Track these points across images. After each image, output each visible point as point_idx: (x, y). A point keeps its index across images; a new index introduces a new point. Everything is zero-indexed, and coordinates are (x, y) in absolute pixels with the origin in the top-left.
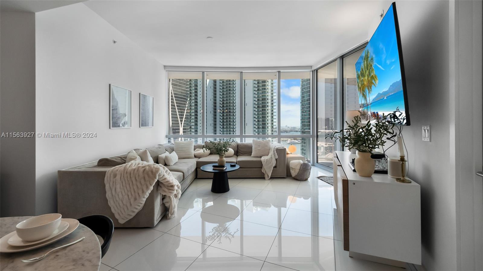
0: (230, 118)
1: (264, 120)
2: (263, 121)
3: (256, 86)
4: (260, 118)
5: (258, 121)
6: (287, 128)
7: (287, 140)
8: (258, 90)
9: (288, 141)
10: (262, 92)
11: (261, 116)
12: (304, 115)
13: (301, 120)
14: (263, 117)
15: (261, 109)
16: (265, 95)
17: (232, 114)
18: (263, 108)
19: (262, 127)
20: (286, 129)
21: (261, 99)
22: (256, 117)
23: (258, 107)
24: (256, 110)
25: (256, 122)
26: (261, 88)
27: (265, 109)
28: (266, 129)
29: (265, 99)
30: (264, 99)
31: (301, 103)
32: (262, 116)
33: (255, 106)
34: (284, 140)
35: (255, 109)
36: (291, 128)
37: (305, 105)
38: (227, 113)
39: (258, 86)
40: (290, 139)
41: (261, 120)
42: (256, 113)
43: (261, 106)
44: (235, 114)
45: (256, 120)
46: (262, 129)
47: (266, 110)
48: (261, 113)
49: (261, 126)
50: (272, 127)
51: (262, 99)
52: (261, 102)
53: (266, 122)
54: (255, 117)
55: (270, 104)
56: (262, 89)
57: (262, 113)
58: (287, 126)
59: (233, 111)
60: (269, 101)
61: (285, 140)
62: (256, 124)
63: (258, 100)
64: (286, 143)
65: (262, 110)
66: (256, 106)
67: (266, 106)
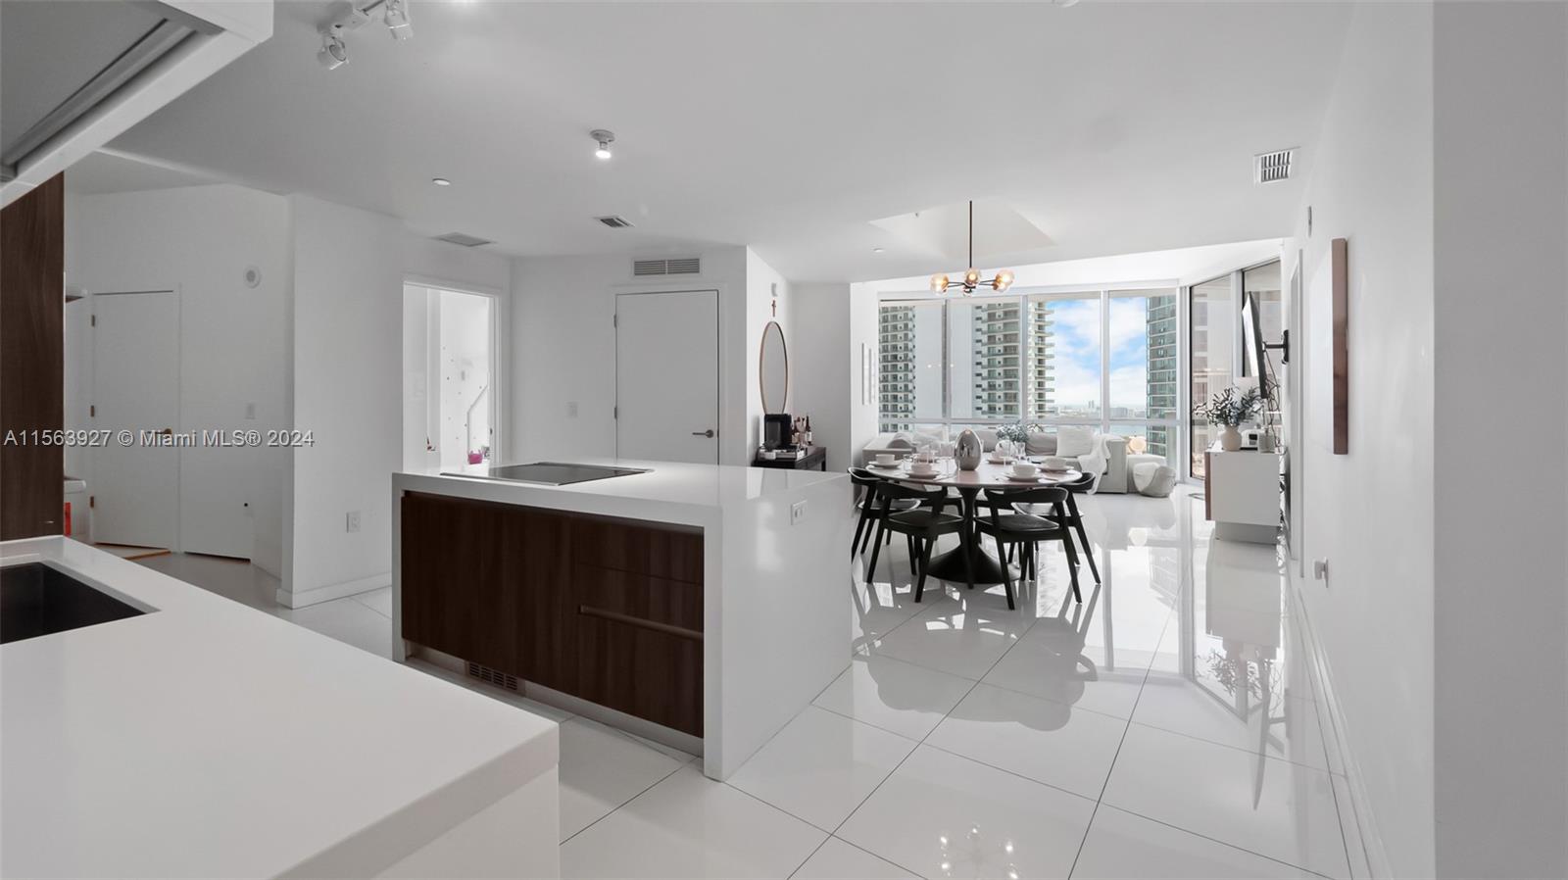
0: (895, 378)
1: (1011, 383)
2: (1009, 385)
4: (996, 378)
5: (992, 387)
11: (1000, 370)
12: (1159, 365)
13: (1149, 382)
14: (1007, 374)
15: (1000, 347)
17: (901, 365)
18: (1007, 342)
19: (1006, 407)
22: (985, 373)
23: (991, 339)
24: (985, 350)
25: (983, 390)
27: (1015, 347)
30: (1010, 312)
31: (1148, 322)
32: (1005, 371)
33: (979, 336)
35: (979, 347)
38: (888, 362)
41: (999, 382)
42: (985, 361)
43: (999, 336)
44: (910, 366)
45: (985, 384)
48: (1000, 358)
49: (1000, 405)
50: (1041, 407)
51: (1006, 313)
52: (999, 324)
53: (1017, 389)
54: (978, 375)
57: (1005, 359)
59: (906, 356)
62: (985, 396)
63: (991, 316)
65: (1005, 348)
66: (985, 338)
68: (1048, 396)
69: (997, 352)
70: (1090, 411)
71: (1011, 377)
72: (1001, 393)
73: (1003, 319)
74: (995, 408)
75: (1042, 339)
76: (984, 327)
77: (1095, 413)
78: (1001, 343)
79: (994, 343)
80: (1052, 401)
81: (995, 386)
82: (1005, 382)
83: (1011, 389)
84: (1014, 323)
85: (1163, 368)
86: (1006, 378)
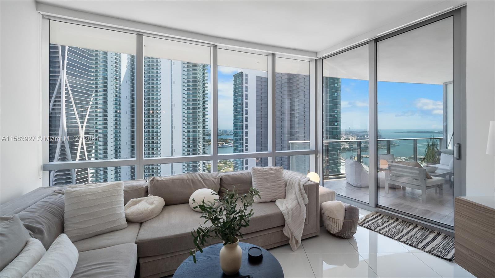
1: (195, 123)
3: (186, 85)
5: (188, 124)
8: (188, 89)
10: (193, 92)
11: (191, 119)
12: (236, 119)
13: (234, 123)
16: (197, 96)
19: (193, 131)
21: (191, 100)
22: (186, 119)
23: (188, 108)
24: (186, 112)
25: (186, 125)
26: (191, 88)
27: (196, 111)
28: (197, 133)
29: (196, 100)
30: (194, 100)
32: (193, 119)
33: (184, 107)
35: (184, 111)
39: (188, 86)
41: (191, 122)
42: (186, 115)
43: (191, 107)
44: (159, 116)
45: (186, 123)
46: (193, 133)
47: (198, 112)
48: (191, 115)
49: (191, 130)
50: (204, 131)
52: (191, 103)
53: (197, 125)
54: (184, 120)
55: (201, 106)
56: (193, 88)
57: (193, 115)
60: (201, 102)
62: (186, 127)
63: (188, 101)
65: (193, 111)
66: (186, 108)
67: (198, 108)
68: (206, 127)
71: (195, 121)
72: (191, 126)
75: (204, 109)
76: (186, 104)
79: (189, 110)
80: (208, 129)
82: (193, 123)
83: (195, 125)
84: (196, 103)
86: (193, 121)
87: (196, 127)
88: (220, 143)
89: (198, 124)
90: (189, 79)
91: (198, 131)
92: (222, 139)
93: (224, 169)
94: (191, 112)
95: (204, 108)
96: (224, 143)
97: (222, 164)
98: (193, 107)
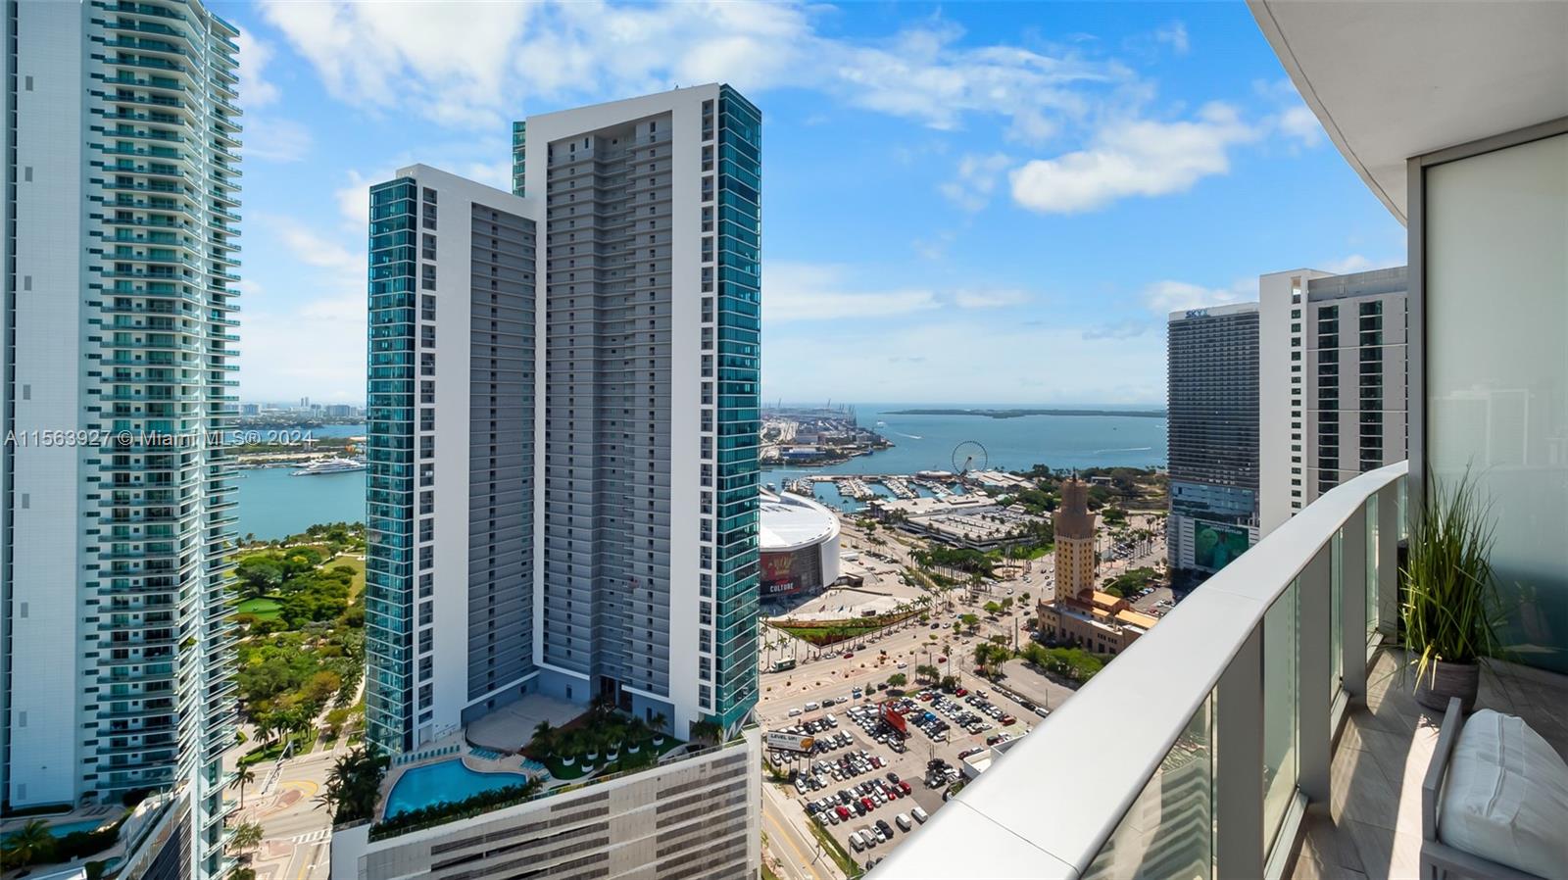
1: (160, 373)
3: (109, 195)
4: (130, 363)
6: (309, 409)
7: (307, 460)
9: (313, 462)
10: (152, 234)
11: (139, 352)
12: (382, 359)
14: (152, 358)
16: (174, 251)
19: (151, 408)
20: (302, 415)
21: (139, 266)
23: (122, 304)
28: (173, 416)
29: (170, 270)
30: (162, 268)
31: (369, 309)
32: (150, 353)
34: (289, 460)
36: (328, 408)
37: (390, 321)
40: (321, 455)
43: (138, 300)
46: (147, 416)
47: (179, 324)
49: (138, 404)
50: (215, 406)
51: (152, 269)
54: (92, 356)
55: (201, 299)
56: (152, 216)
57: (149, 336)
58: (307, 399)
60: (201, 283)
61: (298, 461)
63: (122, 269)
64: (301, 473)
65: (151, 320)
66: (107, 301)
67: (179, 306)
68: (228, 392)
69: (133, 323)
70: (301, 409)
71: (161, 363)
72: (142, 387)
73: (145, 276)
74: (128, 409)
75: (220, 313)
77: (309, 413)
78: (142, 311)
79: (130, 310)
80: (235, 398)
81: (129, 374)
83: (161, 381)
84: (167, 284)
85: (387, 363)
86: (151, 363)
87: (169, 391)
88: (312, 455)
89: (178, 375)
90: (132, 170)
91: (178, 410)
92: (323, 441)
93: (332, 560)
94: (139, 323)
95: (214, 310)
96: (333, 457)
97: (319, 540)
98: (151, 303)
